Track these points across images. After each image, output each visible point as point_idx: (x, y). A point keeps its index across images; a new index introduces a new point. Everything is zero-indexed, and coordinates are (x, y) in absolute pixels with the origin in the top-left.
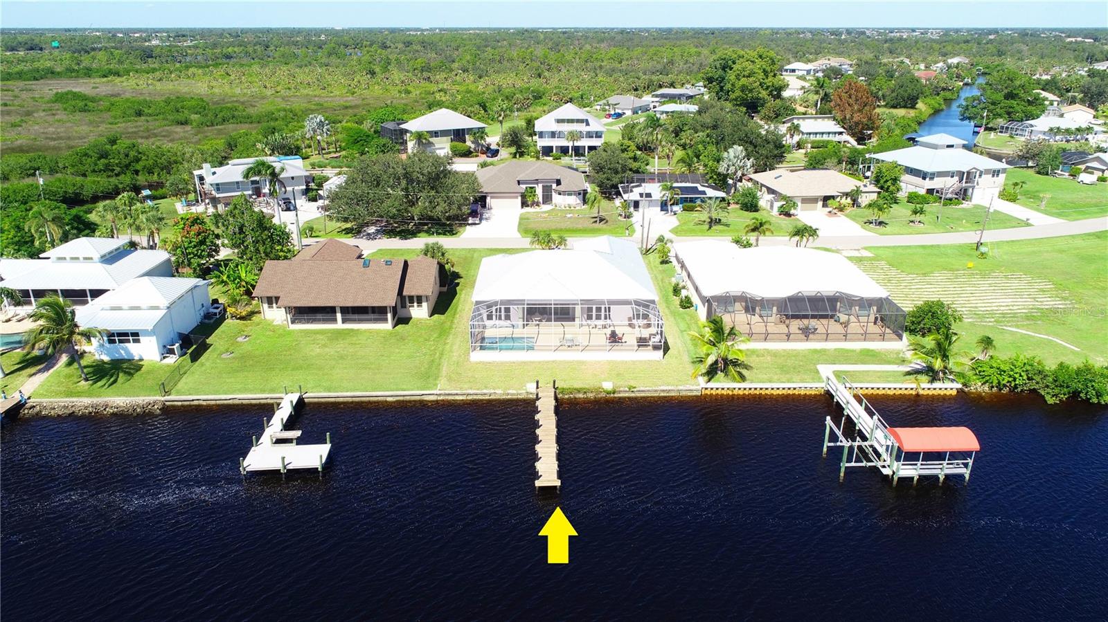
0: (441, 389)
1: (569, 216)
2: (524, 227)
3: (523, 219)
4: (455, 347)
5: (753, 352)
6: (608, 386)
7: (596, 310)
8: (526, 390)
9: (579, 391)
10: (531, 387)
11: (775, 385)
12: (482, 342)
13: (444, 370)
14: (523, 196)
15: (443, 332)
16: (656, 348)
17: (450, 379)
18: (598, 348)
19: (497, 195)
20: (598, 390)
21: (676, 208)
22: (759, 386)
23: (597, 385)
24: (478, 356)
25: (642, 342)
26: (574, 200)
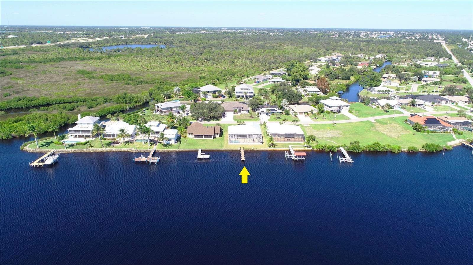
0: (224, 149)
1: (245, 116)
2: (235, 119)
3: (234, 117)
4: (225, 142)
5: (278, 143)
6: (252, 148)
7: (250, 136)
8: (239, 149)
9: (247, 149)
10: (240, 148)
11: (281, 148)
12: (230, 141)
13: (224, 146)
14: (234, 111)
15: (223, 140)
16: (261, 142)
17: (225, 147)
18: (251, 142)
19: (228, 111)
20: (251, 149)
21: (270, 114)
22: (278, 148)
23: (250, 148)
24: (230, 144)
25: (259, 142)
26: (246, 112)
